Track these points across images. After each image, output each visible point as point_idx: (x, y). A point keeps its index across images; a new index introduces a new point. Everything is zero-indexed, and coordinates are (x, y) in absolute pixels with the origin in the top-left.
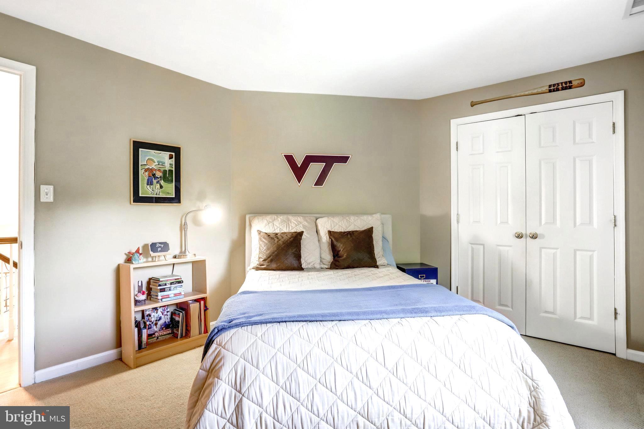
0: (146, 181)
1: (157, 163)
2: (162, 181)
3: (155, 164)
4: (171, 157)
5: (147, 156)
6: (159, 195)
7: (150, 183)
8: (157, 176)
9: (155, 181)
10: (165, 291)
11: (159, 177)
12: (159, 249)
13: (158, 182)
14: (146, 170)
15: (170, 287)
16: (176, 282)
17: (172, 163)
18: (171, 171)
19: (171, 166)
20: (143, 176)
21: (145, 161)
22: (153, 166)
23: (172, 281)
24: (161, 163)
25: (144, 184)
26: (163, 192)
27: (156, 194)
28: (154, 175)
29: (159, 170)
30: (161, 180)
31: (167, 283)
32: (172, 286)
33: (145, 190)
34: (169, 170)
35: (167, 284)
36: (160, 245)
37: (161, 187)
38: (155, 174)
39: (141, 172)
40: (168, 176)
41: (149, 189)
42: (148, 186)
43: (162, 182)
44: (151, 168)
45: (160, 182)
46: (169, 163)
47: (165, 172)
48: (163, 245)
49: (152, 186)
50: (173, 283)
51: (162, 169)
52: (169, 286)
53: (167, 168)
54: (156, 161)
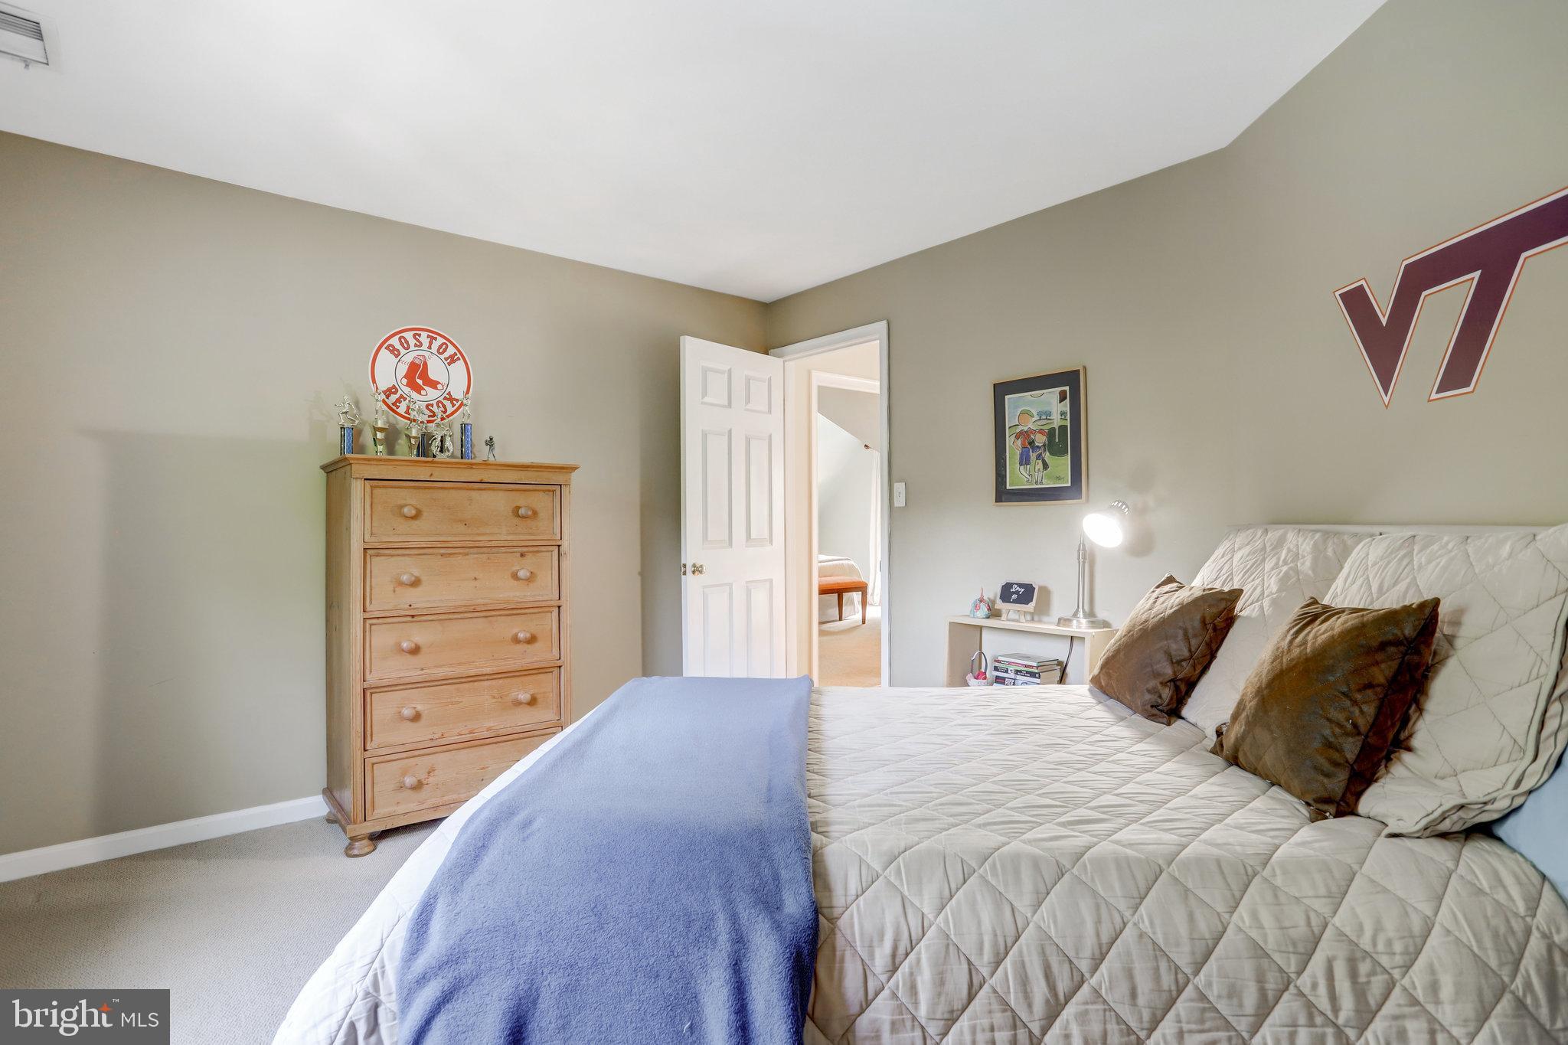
0: (1018, 457)
1: (1036, 418)
2: (1048, 453)
3: (1034, 419)
4: (1062, 398)
5: (1017, 407)
6: (1041, 483)
7: (1025, 460)
8: (1038, 444)
9: (1033, 456)
10: (1004, 683)
11: (1040, 445)
12: (1014, 597)
13: (1039, 457)
14: (1017, 438)
15: (1015, 680)
16: (1027, 672)
17: (1064, 409)
18: (1063, 428)
19: (1063, 417)
20: (1013, 447)
21: (1015, 419)
22: (1031, 425)
23: (1019, 668)
24: (1046, 415)
25: (1015, 463)
26: (1049, 478)
27: (1036, 483)
28: (1032, 443)
29: (1041, 432)
30: (1045, 451)
31: (1010, 669)
32: (1018, 677)
33: (1018, 477)
34: (1060, 427)
35: (1009, 672)
36: (1018, 588)
37: (1045, 466)
38: (1033, 441)
39: (1009, 441)
40: (1057, 440)
41: (1025, 474)
42: (1022, 467)
43: (1047, 456)
44: (1026, 429)
45: (1043, 455)
46: (1059, 412)
47: (1051, 433)
48: (1023, 590)
49: (1028, 466)
50: (1020, 671)
51: (1046, 428)
52: (1012, 675)
53: (1056, 422)
54: (1035, 414)
